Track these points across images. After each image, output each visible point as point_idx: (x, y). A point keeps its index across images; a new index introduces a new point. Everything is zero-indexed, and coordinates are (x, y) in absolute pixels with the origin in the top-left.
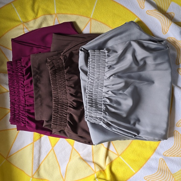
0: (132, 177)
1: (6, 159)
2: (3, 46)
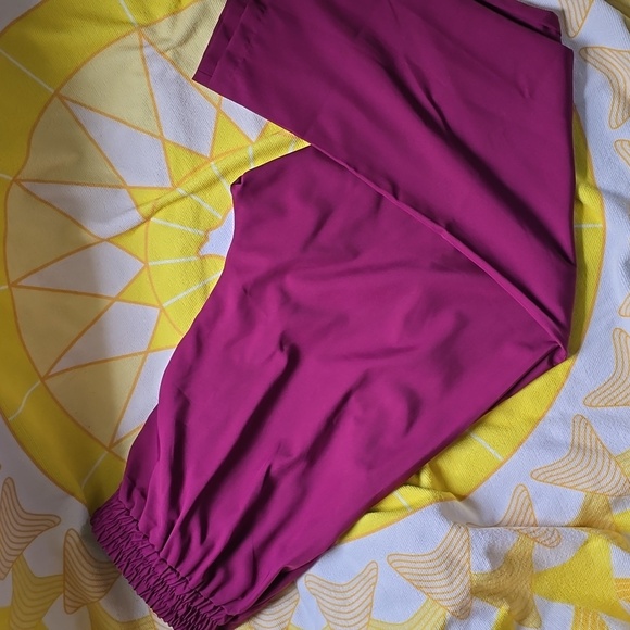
0: (495, 475)
1: (109, 449)
2: (80, 104)
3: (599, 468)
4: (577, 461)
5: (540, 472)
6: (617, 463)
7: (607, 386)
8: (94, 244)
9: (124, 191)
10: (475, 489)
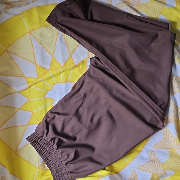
0: (127, 167)
1: (15, 152)
2: (13, 53)
3: (156, 166)
4: (150, 164)
5: (139, 167)
6: (162, 166)
7: (160, 142)
8: (14, 93)
9: (24, 78)
10: (121, 170)
